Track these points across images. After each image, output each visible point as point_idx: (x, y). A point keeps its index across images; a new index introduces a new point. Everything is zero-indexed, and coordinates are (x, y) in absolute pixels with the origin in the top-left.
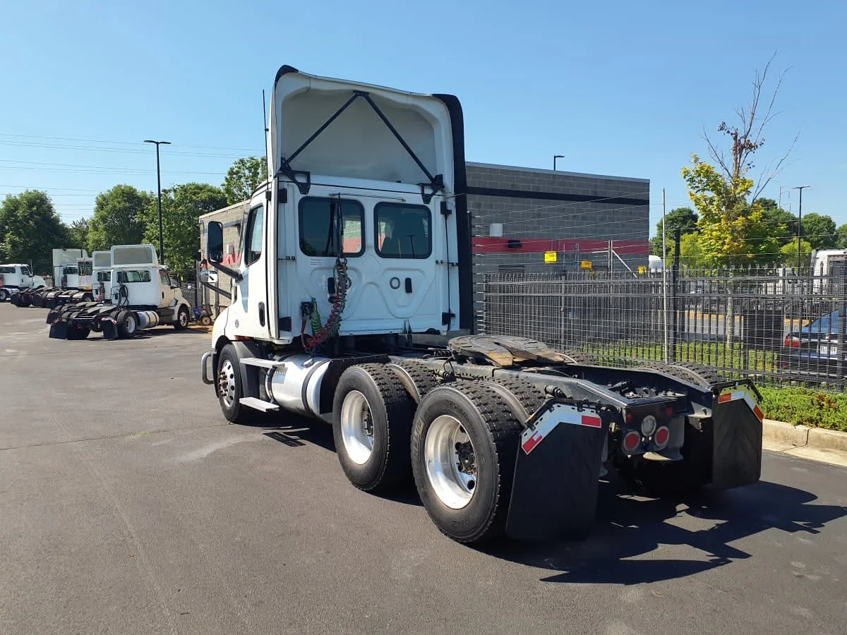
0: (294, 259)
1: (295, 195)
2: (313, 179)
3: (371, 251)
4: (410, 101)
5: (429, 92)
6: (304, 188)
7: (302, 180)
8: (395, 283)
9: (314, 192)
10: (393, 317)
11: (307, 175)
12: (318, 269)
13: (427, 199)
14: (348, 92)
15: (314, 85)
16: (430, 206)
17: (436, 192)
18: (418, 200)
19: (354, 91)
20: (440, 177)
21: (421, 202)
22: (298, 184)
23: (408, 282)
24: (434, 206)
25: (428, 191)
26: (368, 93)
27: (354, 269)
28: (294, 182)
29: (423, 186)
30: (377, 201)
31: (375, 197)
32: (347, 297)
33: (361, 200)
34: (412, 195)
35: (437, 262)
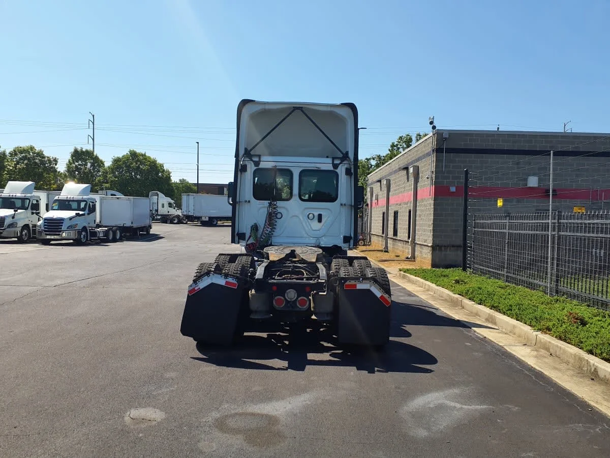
0: (249, 202)
1: (251, 168)
2: (263, 158)
3: (296, 197)
4: (329, 109)
5: (339, 102)
6: (257, 164)
7: (256, 159)
8: (311, 217)
9: (263, 165)
10: (308, 236)
11: (259, 156)
12: (263, 207)
13: (336, 166)
14: (289, 108)
15: (267, 107)
16: (338, 171)
17: (343, 162)
18: (330, 167)
19: (294, 107)
20: (347, 153)
21: (332, 169)
22: (253, 161)
23: (320, 216)
24: (341, 170)
25: (337, 162)
26: (302, 107)
27: (284, 208)
28: (252, 160)
29: (333, 159)
30: (301, 169)
31: (300, 167)
32: (279, 223)
33: (292, 169)
34: (326, 165)
35: (341, 205)
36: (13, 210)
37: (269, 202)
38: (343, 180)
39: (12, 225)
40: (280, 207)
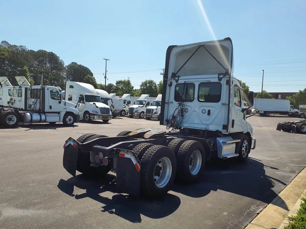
0: (172, 102)
1: (174, 84)
2: (180, 78)
3: (196, 100)
6: (177, 81)
7: (177, 78)
8: (204, 111)
9: (180, 82)
10: (202, 124)
13: (220, 79)
14: (197, 46)
15: (185, 48)
17: (225, 76)
18: (217, 80)
19: (199, 46)
21: (218, 81)
23: (209, 111)
24: (223, 82)
25: (221, 76)
26: (204, 45)
27: (189, 106)
28: (175, 79)
29: (219, 75)
30: (199, 83)
31: (199, 81)
32: (186, 115)
33: (194, 83)
34: (214, 79)
35: (223, 104)
36: (156, 106)
37: (179, 102)
38: (225, 88)
39: (156, 113)
40: (187, 106)
